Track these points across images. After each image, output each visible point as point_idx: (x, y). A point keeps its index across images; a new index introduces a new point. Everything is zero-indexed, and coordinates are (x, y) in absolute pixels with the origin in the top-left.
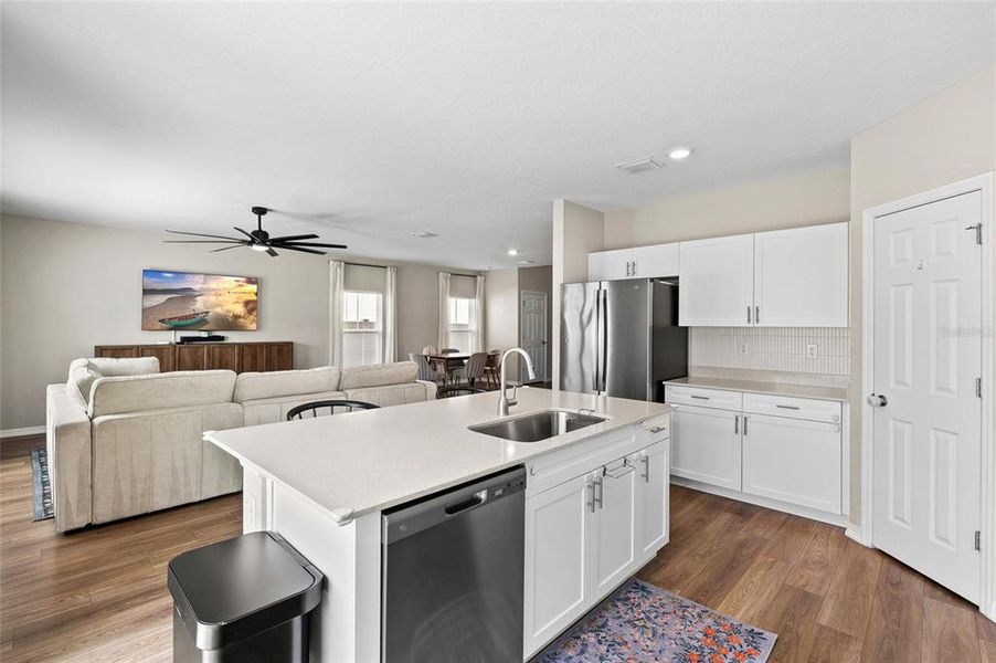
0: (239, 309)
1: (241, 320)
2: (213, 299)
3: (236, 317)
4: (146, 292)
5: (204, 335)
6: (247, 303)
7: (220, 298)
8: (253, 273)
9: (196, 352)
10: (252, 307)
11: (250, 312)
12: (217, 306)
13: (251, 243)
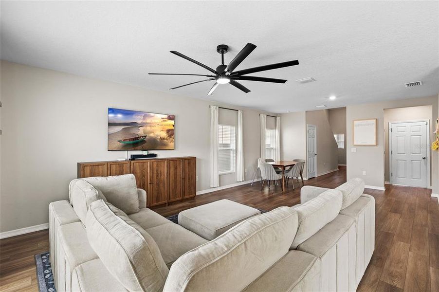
0: (164, 134)
1: (165, 140)
2: (148, 128)
3: (162, 139)
4: (111, 124)
5: (145, 153)
6: (168, 131)
7: (152, 128)
8: (172, 113)
9: (143, 166)
10: (171, 133)
11: (170, 136)
12: (151, 132)
13: (217, 78)
